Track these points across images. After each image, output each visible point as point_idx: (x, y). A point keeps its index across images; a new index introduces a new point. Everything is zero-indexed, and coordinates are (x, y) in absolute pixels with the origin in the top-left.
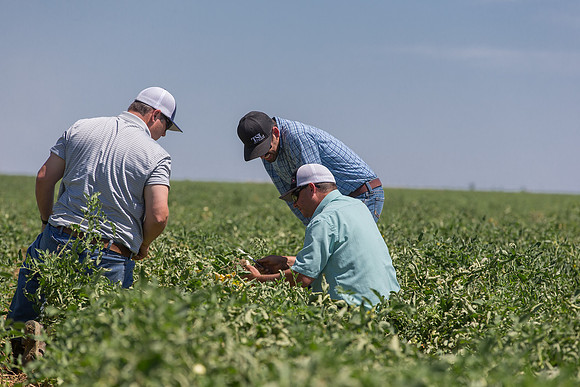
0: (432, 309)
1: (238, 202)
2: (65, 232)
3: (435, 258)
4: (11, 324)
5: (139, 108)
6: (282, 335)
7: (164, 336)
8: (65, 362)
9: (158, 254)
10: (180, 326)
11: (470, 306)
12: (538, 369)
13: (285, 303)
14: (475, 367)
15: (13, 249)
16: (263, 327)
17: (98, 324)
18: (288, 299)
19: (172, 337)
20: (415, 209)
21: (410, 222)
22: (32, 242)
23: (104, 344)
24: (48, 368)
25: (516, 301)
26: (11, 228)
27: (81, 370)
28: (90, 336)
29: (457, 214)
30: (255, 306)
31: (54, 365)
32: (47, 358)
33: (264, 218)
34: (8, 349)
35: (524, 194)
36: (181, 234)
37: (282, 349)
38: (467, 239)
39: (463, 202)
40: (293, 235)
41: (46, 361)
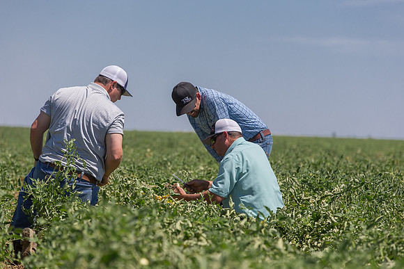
0: (307, 220)
1: (171, 145)
2: (51, 166)
3: (308, 184)
4: (13, 230)
5: (102, 80)
6: (201, 238)
7: (120, 239)
8: (51, 257)
9: (116, 181)
10: (131, 232)
11: (332, 218)
12: (380, 262)
13: (204, 216)
14: (337, 260)
15: (14, 178)
16: (188, 232)
17: (73, 230)
18: (206, 213)
19: (125, 240)
20: (294, 150)
21: (291, 159)
22: (27, 173)
23: (78, 244)
24: (39, 261)
25: (365, 214)
26: (13, 164)
27: (62, 262)
28: (67, 239)
29: (323, 153)
30: (182, 218)
31: (43, 259)
32: (38, 254)
33: (189, 156)
34: (11, 248)
35: (371, 140)
36: (131, 168)
37: (201, 248)
38: (330, 171)
39: (328, 145)
40: (209, 169)
41: (38, 256)
